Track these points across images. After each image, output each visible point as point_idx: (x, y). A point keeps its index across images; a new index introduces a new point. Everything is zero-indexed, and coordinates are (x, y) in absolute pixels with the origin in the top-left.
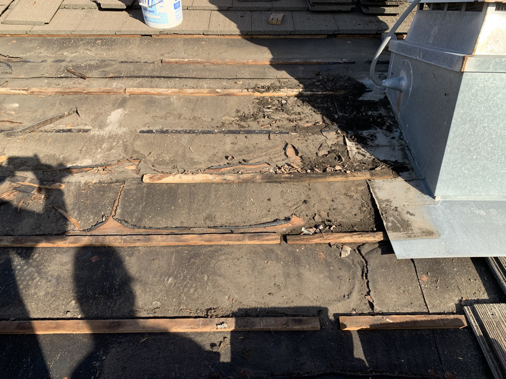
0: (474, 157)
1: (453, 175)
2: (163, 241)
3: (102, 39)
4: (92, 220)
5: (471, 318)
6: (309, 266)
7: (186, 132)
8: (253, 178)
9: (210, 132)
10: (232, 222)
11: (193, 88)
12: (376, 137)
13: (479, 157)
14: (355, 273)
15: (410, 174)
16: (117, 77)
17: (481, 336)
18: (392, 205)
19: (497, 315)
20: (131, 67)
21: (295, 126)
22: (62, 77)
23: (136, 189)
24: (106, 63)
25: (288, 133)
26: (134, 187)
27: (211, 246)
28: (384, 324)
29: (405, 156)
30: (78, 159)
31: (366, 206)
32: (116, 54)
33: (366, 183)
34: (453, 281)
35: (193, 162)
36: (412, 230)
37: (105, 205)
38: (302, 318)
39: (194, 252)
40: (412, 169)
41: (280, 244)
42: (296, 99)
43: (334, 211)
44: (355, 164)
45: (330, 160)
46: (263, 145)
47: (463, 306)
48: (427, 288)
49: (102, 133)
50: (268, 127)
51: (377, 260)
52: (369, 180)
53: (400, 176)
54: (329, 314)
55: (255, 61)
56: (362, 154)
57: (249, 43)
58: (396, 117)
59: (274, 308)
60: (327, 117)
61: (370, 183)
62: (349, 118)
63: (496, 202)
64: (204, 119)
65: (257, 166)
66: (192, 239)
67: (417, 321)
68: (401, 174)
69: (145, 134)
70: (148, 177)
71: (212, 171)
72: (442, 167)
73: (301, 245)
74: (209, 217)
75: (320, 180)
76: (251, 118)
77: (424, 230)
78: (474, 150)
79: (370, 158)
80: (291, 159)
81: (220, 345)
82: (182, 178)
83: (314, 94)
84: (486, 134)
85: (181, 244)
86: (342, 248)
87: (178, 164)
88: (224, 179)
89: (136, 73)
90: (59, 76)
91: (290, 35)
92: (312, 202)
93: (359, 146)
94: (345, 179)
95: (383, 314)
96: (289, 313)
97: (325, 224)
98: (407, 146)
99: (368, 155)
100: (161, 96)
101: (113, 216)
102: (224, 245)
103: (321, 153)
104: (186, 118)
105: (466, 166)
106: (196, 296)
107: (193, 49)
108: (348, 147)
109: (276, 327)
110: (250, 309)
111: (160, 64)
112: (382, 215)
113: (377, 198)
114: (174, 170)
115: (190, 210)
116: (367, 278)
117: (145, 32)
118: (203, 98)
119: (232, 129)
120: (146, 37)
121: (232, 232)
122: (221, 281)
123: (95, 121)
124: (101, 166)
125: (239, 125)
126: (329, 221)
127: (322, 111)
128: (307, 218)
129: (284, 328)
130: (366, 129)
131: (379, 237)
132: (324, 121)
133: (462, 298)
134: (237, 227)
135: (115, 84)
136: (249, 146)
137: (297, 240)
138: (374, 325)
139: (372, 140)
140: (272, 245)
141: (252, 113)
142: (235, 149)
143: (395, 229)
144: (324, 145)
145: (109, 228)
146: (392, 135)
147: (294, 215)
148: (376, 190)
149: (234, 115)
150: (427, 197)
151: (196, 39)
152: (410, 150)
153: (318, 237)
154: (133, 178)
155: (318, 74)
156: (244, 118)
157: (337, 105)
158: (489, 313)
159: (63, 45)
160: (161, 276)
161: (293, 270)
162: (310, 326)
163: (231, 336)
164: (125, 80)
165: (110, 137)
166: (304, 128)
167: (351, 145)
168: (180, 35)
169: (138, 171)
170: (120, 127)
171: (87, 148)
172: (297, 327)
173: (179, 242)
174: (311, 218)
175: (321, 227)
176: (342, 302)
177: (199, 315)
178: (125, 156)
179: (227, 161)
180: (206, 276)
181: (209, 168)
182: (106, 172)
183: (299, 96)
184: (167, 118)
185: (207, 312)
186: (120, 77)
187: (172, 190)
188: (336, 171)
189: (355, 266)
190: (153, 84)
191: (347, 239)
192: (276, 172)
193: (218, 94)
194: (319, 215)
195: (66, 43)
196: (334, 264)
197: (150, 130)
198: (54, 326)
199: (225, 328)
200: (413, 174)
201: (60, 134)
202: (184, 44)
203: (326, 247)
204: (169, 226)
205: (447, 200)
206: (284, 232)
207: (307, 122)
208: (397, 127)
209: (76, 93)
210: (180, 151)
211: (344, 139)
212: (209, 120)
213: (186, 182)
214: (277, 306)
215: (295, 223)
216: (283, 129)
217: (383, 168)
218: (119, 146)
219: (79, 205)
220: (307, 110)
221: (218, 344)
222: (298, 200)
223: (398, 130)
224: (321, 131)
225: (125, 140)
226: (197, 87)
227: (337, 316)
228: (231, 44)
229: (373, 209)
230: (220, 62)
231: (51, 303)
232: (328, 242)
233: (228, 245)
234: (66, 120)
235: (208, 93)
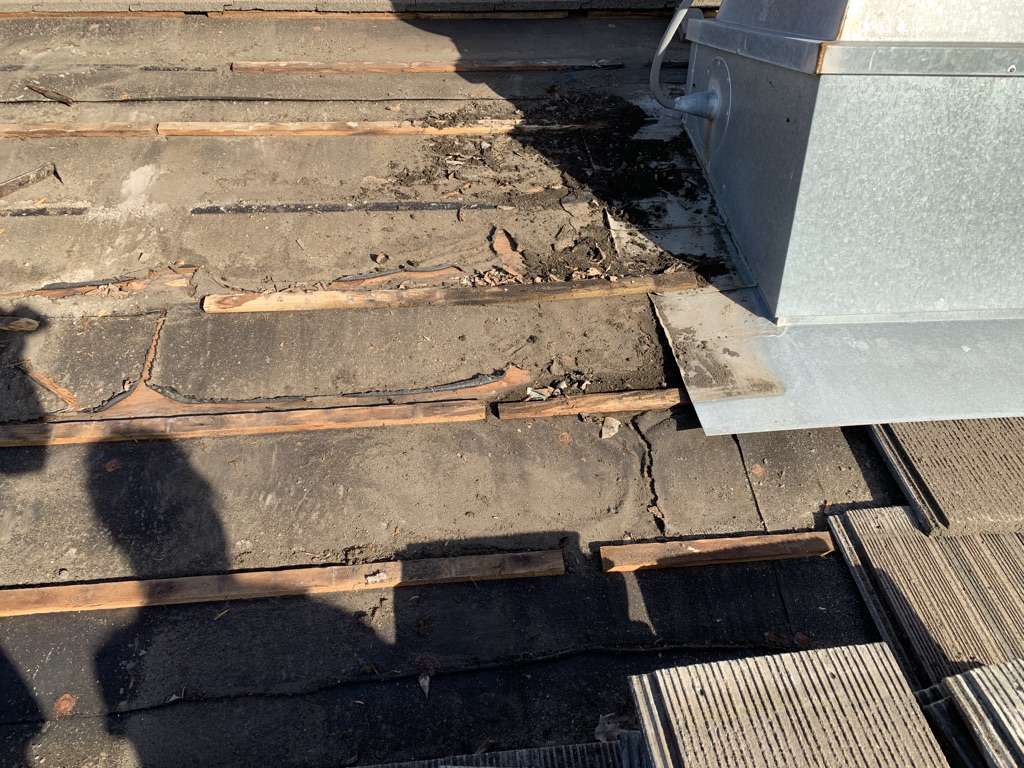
0: (846, 240)
1: (809, 276)
2: (251, 425)
3: (101, 22)
4: (101, 390)
5: (840, 536)
6: (542, 458)
7: (287, 209)
8: (428, 297)
9: (339, 207)
10: (390, 382)
11: (299, 120)
12: (665, 211)
13: (854, 239)
14: (627, 467)
15: (731, 279)
16: (138, 100)
17: (857, 566)
18: (695, 338)
19: (887, 527)
20: (168, 79)
21: (509, 194)
22: (19, 102)
23: (190, 326)
24: (112, 70)
25: (496, 207)
26: (186, 321)
27: (350, 430)
28: (684, 556)
29: (721, 245)
30: (64, 269)
31: (648, 342)
32: (134, 51)
33: (646, 299)
34: (810, 473)
35: (305, 269)
36: (733, 382)
37: (127, 359)
38: (531, 553)
39: (315, 444)
40: (734, 269)
41: (485, 420)
42: (509, 139)
43: (587, 355)
44: (626, 264)
45: (579, 258)
46: (445, 233)
47: (826, 516)
48: (762, 488)
49: (112, 214)
50: (455, 196)
51: (669, 440)
52: (653, 293)
53: (711, 283)
54: (581, 544)
55: (425, 64)
56: (639, 245)
57: (413, 28)
58: (703, 171)
59: (477, 538)
60: (571, 174)
61: (655, 299)
62: (613, 174)
63: (887, 325)
64: (324, 182)
65: (436, 274)
66: (312, 419)
67: (745, 547)
68: (712, 279)
69: (204, 216)
70: (214, 300)
71: (344, 285)
72: (787, 262)
73: (525, 421)
74: (343, 376)
75: (560, 297)
76: (420, 178)
77: (756, 381)
78: (845, 225)
79: (654, 251)
80: (503, 258)
81: (373, 614)
82: (285, 301)
83: (544, 130)
84: (866, 195)
85: (289, 428)
86: (603, 422)
87: (274, 274)
88: (371, 301)
89: (178, 92)
90: (12, 100)
91: (495, 11)
92: (546, 338)
93: (633, 229)
94: (607, 292)
95: (681, 538)
96: (505, 546)
97: (571, 380)
98: (725, 227)
99: (650, 245)
100: (234, 139)
101: (145, 381)
102: (376, 428)
103: (561, 245)
104: (286, 182)
105: (831, 258)
106: (323, 525)
107: (296, 40)
108: (612, 232)
109: (481, 574)
110: (430, 544)
111: (229, 73)
112: (678, 357)
113: (668, 325)
114: (267, 285)
115: (303, 363)
116: (650, 475)
117: (191, 5)
118: (320, 141)
119: (383, 200)
120: (195, 16)
121: (391, 403)
122: (372, 495)
123: (97, 191)
124: (116, 281)
125: (396, 192)
126: (578, 373)
127: (561, 163)
128: (536, 369)
129: (497, 575)
130: (647, 196)
131: (672, 398)
132: (565, 183)
133: (826, 502)
134: (401, 392)
135: (134, 115)
136: (418, 234)
137: (518, 411)
138: (666, 559)
139: (659, 216)
140: (469, 422)
141: (422, 169)
142: (390, 241)
143: (702, 382)
144: (567, 228)
145: (139, 404)
146: (696, 206)
147: (511, 366)
148: (667, 312)
149: (386, 174)
150: (761, 320)
151: (302, 20)
152: (730, 234)
153: (557, 404)
154: (183, 305)
155: (552, 90)
156: (406, 179)
157: (590, 149)
158: (873, 525)
159: (17, 35)
160: (250, 493)
161: (510, 468)
162: (545, 567)
163: (395, 596)
164: (155, 107)
165: (129, 224)
166: (527, 197)
167: (618, 228)
168: (268, 13)
169: (192, 289)
170: (150, 202)
171: (83, 247)
172: (521, 572)
173: (284, 424)
174: (545, 369)
175: (564, 385)
176: (605, 521)
177: (330, 560)
178: (164, 261)
179: (376, 265)
180: (341, 488)
181: (338, 280)
182: (126, 293)
183: (515, 133)
184: (248, 182)
185: (346, 555)
186: (144, 100)
187: (266, 326)
188: (591, 277)
189: (629, 454)
190: (215, 113)
191: (613, 404)
192: (473, 283)
193: (351, 133)
194: (560, 363)
195: (22, 31)
196: (589, 452)
197: (213, 207)
198: (35, 598)
199: (382, 581)
200: (735, 278)
201: (22, 219)
202: (277, 31)
203: (574, 422)
204: (261, 395)
205: (799, 324)
206: (492, 398)
207: (533, 185)
208: (706, 190)
209: (50, 134)
210: (278, 246)
211: (605, 216)
212: (336, 183)
213: (293, 309)
214: (482, 535)
215: (513, 379)
216: (485, 200)
217: (680, 270)
218: (149, 241)
219: (73, 361)
220: (532, 160)
221: (369, 613)
222: (519, 336)
223: (708, 196)
224: (560, 202)
225: (162, 229)
226: (308, 119)
227: (595, 547)
228: (375, 31)
229: (660, 347)
230: (352, 67)
231: (27, 556)
232: (576, 411)
233: (383, 427)
234: (33, 190)
235: (330, 130)
